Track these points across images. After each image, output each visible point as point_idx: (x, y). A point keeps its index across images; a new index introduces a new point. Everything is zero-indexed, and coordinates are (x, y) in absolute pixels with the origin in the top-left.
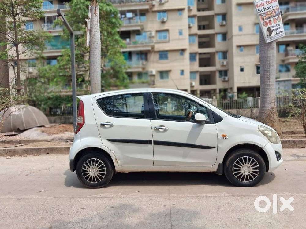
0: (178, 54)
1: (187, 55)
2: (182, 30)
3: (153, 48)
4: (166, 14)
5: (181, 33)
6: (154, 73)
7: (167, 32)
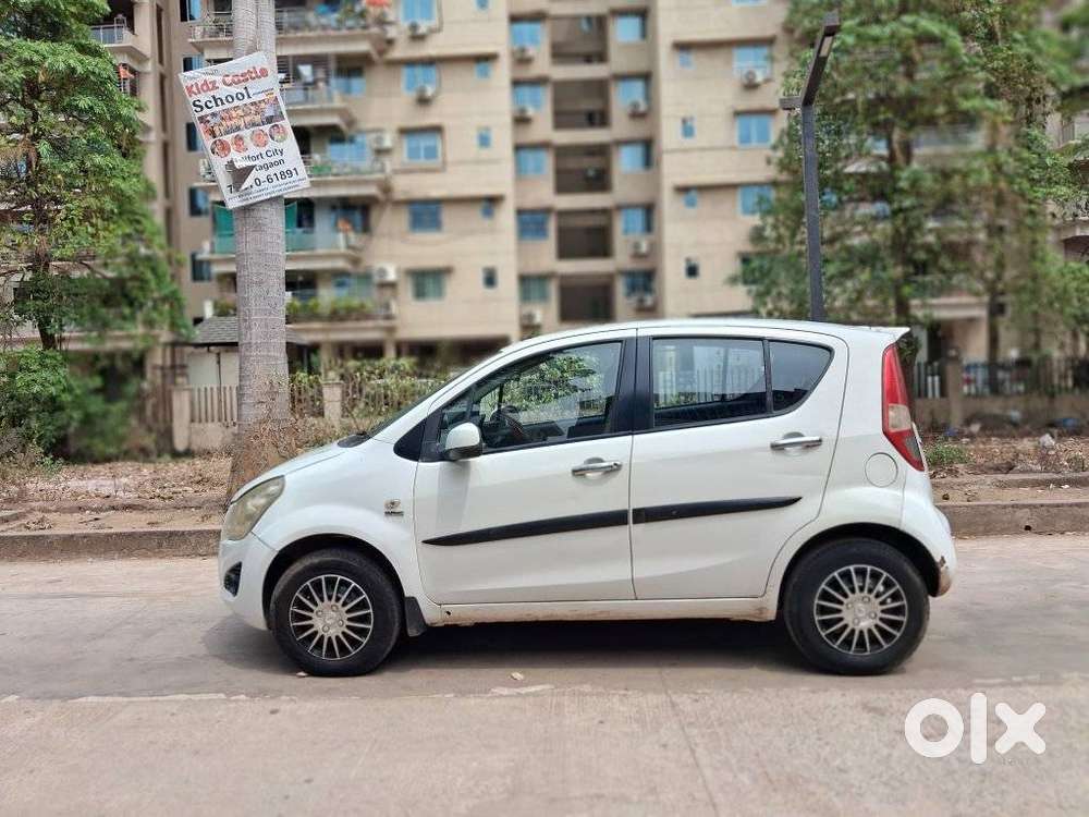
0: (476, 213)
1: (506, 218)
2: (488, 129)
3: (386, 189)
4: (433, 72)
5: (484, 141)
6: (391, 276)
7: (438, 137)
